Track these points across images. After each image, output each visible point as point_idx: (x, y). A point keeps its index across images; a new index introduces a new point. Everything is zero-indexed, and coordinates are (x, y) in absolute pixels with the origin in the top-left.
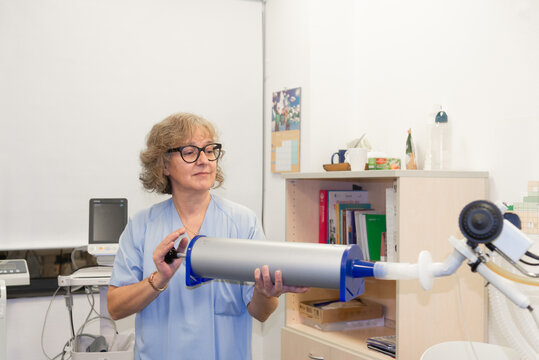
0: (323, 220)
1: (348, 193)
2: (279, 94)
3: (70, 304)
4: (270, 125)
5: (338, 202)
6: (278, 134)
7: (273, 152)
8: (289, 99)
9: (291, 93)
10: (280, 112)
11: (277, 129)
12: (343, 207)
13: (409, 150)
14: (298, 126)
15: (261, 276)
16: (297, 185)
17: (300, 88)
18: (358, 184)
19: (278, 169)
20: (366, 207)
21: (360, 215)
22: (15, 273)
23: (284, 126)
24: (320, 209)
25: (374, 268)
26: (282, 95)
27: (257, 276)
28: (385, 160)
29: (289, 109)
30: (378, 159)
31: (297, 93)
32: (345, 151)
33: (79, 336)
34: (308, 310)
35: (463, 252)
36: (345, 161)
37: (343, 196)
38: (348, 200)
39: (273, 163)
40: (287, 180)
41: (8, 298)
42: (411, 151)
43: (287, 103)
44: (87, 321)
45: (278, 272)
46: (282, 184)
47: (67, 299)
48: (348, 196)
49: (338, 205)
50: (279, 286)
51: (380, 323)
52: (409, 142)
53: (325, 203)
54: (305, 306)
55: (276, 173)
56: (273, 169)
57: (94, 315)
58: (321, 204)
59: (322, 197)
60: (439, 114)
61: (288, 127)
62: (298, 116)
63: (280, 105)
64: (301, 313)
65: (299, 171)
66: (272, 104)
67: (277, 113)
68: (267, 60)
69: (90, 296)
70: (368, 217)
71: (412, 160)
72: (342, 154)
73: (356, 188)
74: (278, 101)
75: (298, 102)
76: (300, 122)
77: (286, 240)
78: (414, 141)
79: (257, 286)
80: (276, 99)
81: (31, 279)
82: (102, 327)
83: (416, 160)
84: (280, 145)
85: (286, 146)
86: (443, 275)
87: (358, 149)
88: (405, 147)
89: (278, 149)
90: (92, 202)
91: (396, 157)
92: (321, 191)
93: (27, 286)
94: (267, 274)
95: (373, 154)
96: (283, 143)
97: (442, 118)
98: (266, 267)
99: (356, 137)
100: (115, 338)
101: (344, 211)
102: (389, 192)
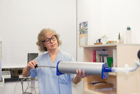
0: (94, 59)
1: (102, 51)
2: (81, 23)
3: (22, 84)
4: (79, 32)
5: (98, 54)
6: (81, 35)
7: (80, 40)
8: (84, 25)
9: (85, 23)
10: (82, 28)
11: (81, 33)
12: (100, 55)
13: (119, 38)
14: (87, 32)
15: (78, 72)
16: (87, 49)
17: (87, 21)
18: (104, 49)
19: (81, 45)
20: (107, 55)
21: (105, 58)
22: (7, 75)
23: (83, 33)
24: (93, 56)
25: (112, 69)
26: (82, 24)
27: (77, 72)
28: (112, 41)
29: (84, 27)
30: (110, 41)
31: (86, 23)
32: (100, 39)
33: (25, 93)
34: (90, 85)
35: (138, 64)
36: (101, 42)
37: (100, 52)
38: (101, 53)
39: (80, 43)
40: (84, 48)
41: (5, 82)
42: (120, 39)
43: (83, 26)
44: (27, 88)
45: (84, 71)
46: (83, 49)
47: (21, 82)
48: (101, 52)
49: (98, 55)
50: (84, 75)
51: (111, 89)
52: (119, 36)
53: (95, 54)
54: (89, 84)
55: (80, 46)
56: (79, 45)
57: (29, 87)
58: (94, 54)
59: (94, 53)
60: (128, 28)
61: (84, 33)
62: (87, 29)
63: (82, 27)
64: (88, 86)
65: (87, 45)
66: (79, 26)
67: (81, 29)
68: (78, 14)
69: (28, 81)
70: (107, 58)
71: (120, 41)
72: (100, 40)
73: (104, 50)
74: (81, 25)
75: (87, 25)
76: (87, 31)
77: (84, 62)
78: (120, 36)
79: (77, 75)
80: (80, 25)
81: (11, 77)
82: (31, 90)
83: (121, 41)
84: (82, 38)
85: (83, 38)
86: (132, 71)
87: (104, 38)
88: (118, 37)
89: (81, 39)
90: (28, 54)
91: (115, 41)
92: (94, 51)
93: (10, 78)
94: (80, 71)
95: (108, 40)
96: (83, 37)
97: (129, 29)
98: (80, 69)
99: (103, 35)
100: (35, 93)
101: (101, 56)
102: (114, 50)
